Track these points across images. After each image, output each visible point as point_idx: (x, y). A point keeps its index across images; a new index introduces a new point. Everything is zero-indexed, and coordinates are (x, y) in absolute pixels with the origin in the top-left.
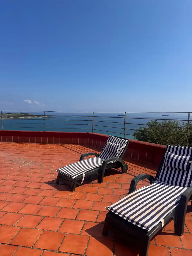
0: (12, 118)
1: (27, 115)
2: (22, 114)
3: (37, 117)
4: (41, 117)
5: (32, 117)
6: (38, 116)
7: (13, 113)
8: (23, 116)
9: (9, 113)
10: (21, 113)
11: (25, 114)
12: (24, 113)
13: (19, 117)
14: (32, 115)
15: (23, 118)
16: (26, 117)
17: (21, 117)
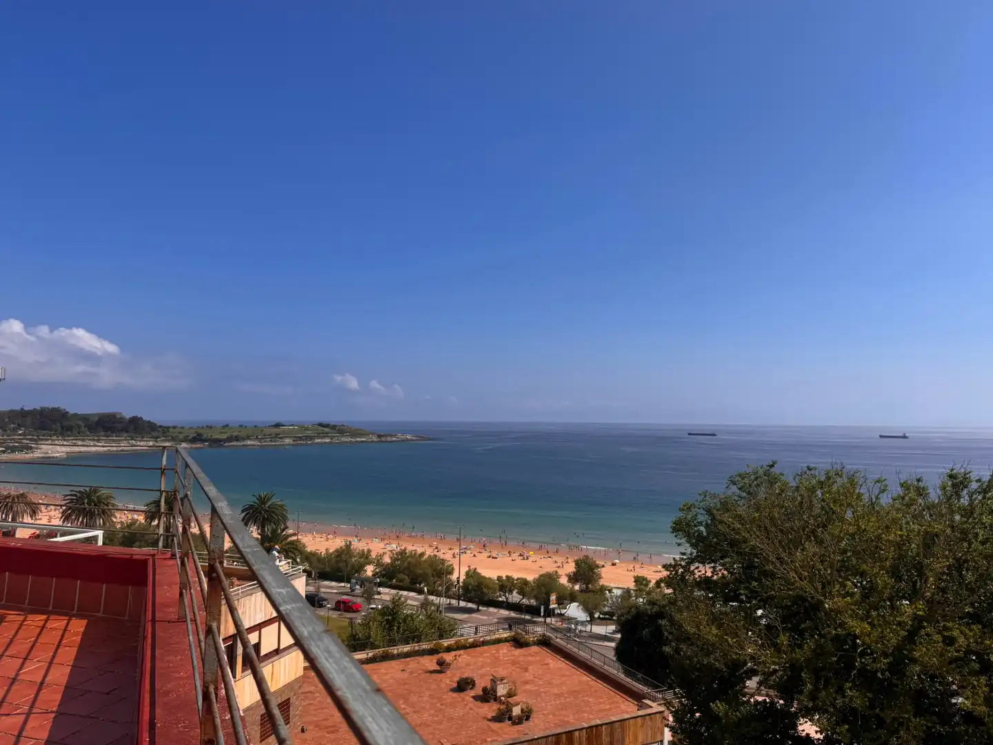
0: (287, 441)
1: (339, 430)
2: (321, 428)
3: (375, 439)
4: (389, 439)
5: (358, 439)
6: (379, 436)
7: (293, 425)
8: (325, 435)
9: (278, 425)
10: (321, 425)
11: (334, 427)
12: (332, 424)
13: (311, 438)
14: (357, 430)
15: (326, 443)
16: (335, 440)
17: (319, 437)
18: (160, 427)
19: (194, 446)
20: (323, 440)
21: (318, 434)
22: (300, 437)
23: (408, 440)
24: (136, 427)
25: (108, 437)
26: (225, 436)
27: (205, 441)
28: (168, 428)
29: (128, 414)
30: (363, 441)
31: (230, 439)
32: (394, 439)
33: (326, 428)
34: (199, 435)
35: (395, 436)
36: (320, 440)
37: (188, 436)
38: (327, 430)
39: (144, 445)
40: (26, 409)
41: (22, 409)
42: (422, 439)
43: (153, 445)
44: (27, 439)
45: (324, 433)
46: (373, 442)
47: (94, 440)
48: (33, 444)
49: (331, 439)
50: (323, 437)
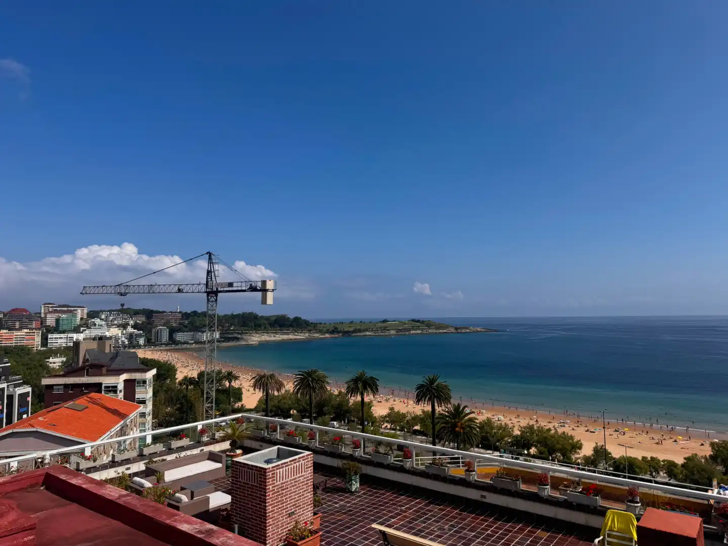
0: (392, 332)
1: (428, 324)
2: (414, 323)
3: (453, 330)
4: (463, 331)
5: (441, 331)
6: (456, 329)
7: (394, 321)
8: (418, 328)
9: (385, 321)
10: (414, 320)
11: (423, 322)
12: (421, 320)
13: (410, 330)
14: (440, 324)
15: (419, 333)
16: (425, 332)
17: (414, 330)
18: (312, 323)
19: (333, 336)
20: (416, 332)
21: (412, 327)
22: (400, 330)
23: (478, 331)
24: (297, 324)
25: (282, 330)
26: (351, 329)
27: (338, 332)
28: (317, 324)
29: (292, 316)
30: (444, 332)
31: (355, 331)
32: (468, 331)
33: (417, 322)
34: (336, 328)
35: (468, 328)
36: (414, 332)
37: (329, 330)
38: (418, 324)
39: (301, 336)
40: (234, 314)
41: (232, 314)
42: (491, 330)
43: (309, 336)
44: (236, 333)
45: (416, 327)
46: (452, 333)
47: (274, 333)
48: (239, 336)
49: (422, 331)
50: (416, 329)
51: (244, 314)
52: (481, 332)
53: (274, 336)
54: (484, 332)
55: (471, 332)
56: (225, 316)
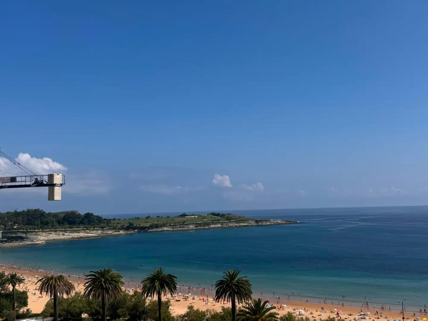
0: (191, 227)
1: (228, 217)
2: (214, 217)
3: (253, 223)
4: (264, 223)
5: (242, 224)
6: (257, 222)
7: (194, 215)
8: (218, 222)
9: (183, 215)
10: (213, 214)
11: (223, 216)
12: (221, 213)
13: (208, 224)
14: (240, 217)
15: (218, 227)
16: (225, 225)
17: (213, 224)
18: (105, 219)
19: (128, 232)
20: (216, 226)
21: (213, 221)
22: (199, 224)
24: (89, 220)
25: (71, 228)
26: (148, 225)
27: (134, 228)
28: (110, 220)
29: (82, 213)
30: (245, 226)
31: (152, 227)
32: (268, 223)
33: (218, 216)
34: (131, 224)
35: (268, 221)
36: (214, 226)
37: (124, 226)
38: (218, 218)
39: (93, 234)
40: (18, 211)
41: (16, 211)
42: (291, 222)
43: (101, 233)
44: (20, 232)
45: (216, 220)
46: (252, 226)
47: (62, 231)
48: (24, 235)
49: (222, 225)
50: (216, 224)
51: (28, 211)
52: (282, 224)
53: (63, 235)
54: (286, 224)
55: (272, 225)
56: (8, 213)
